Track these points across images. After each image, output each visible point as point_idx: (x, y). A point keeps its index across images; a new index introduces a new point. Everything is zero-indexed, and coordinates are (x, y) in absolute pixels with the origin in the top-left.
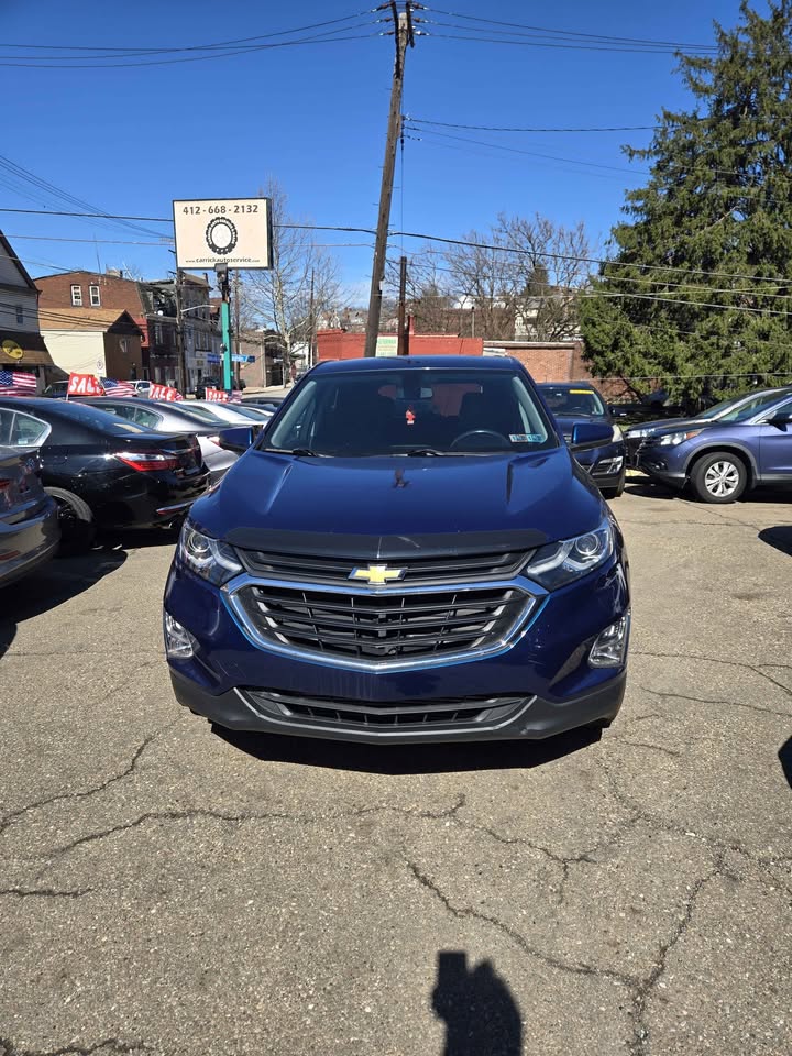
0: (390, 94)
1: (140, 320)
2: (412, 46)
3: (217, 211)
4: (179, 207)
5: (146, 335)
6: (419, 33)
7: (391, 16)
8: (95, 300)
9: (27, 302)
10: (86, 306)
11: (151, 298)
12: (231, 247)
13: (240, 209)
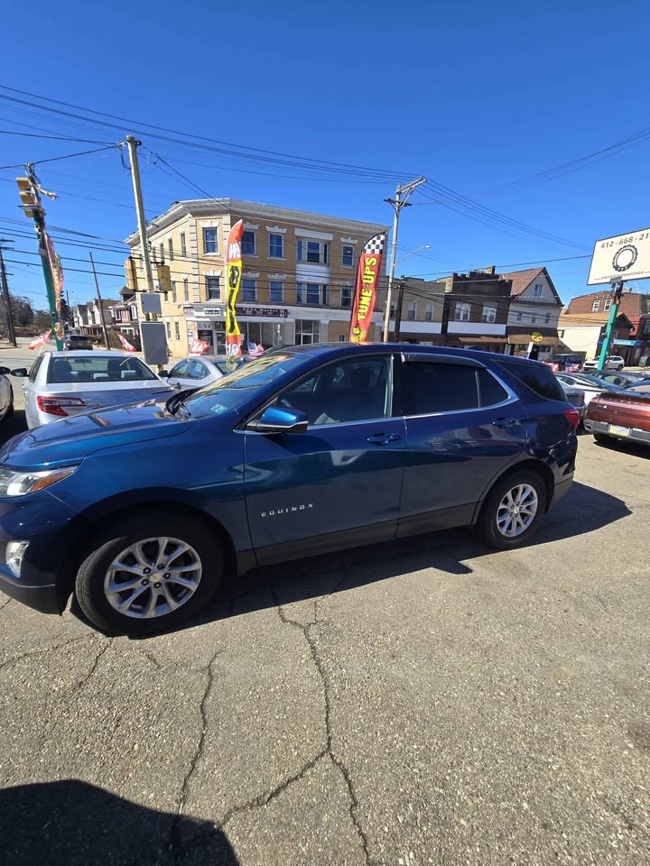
1: (635, 318)
3: (625, 241)
4: (599, 244)
5: (637, 327)
8: (607, 307)
10: (599, 312)
12: (630, 265)
13: (644, 237)
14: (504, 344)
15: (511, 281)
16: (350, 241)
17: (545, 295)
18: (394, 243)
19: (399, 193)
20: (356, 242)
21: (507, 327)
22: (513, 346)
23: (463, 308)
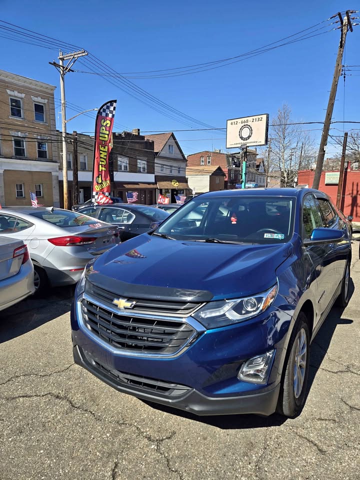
0: (337, 56)
1: (225, 170)
2: (352, 31)
3: (245, 122)
4: (229, 122)
5: (227, 176)
6: (355, 24)
7: (339, 19)
8: (209, 162)
9: (182, 165)
10: (205, 165)
11: (231, 160)
12: (249, 137)
13: (255, 120)
14: (155, 189)
15: (153, 142)
16: (16, 93)
17: (175, 154)
18: (62, 102)
19: (62, 59)
20: (23, 95)
21: (155, 176)
22: (161, 190)
23: (123, 161)
